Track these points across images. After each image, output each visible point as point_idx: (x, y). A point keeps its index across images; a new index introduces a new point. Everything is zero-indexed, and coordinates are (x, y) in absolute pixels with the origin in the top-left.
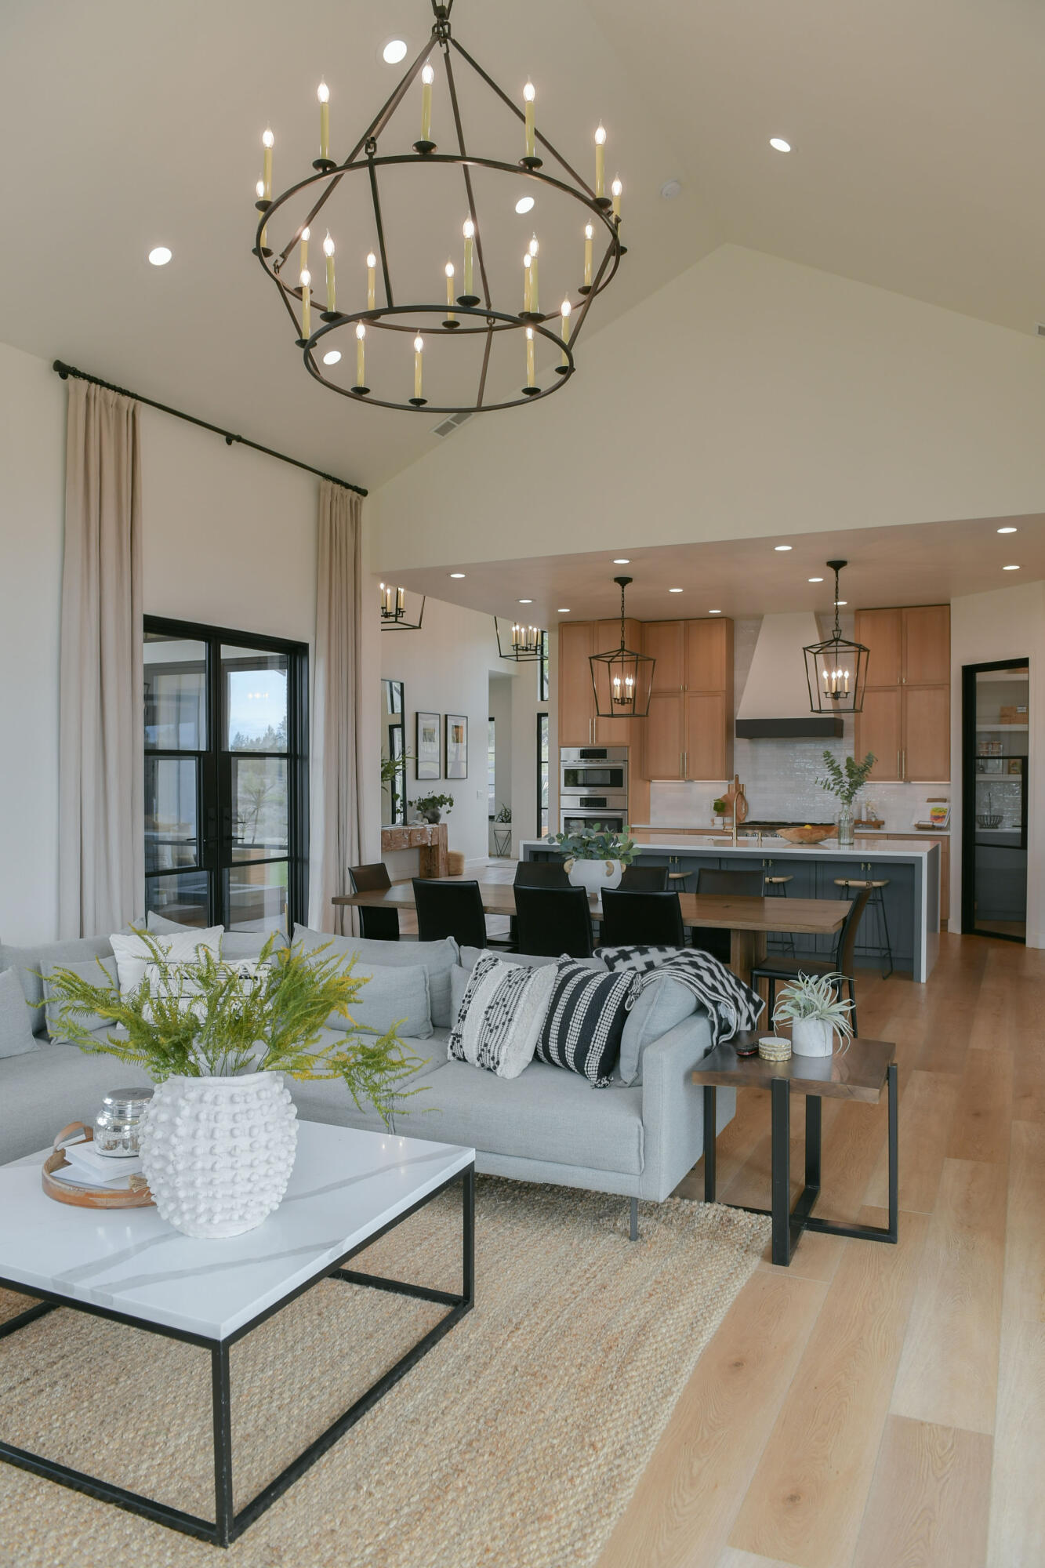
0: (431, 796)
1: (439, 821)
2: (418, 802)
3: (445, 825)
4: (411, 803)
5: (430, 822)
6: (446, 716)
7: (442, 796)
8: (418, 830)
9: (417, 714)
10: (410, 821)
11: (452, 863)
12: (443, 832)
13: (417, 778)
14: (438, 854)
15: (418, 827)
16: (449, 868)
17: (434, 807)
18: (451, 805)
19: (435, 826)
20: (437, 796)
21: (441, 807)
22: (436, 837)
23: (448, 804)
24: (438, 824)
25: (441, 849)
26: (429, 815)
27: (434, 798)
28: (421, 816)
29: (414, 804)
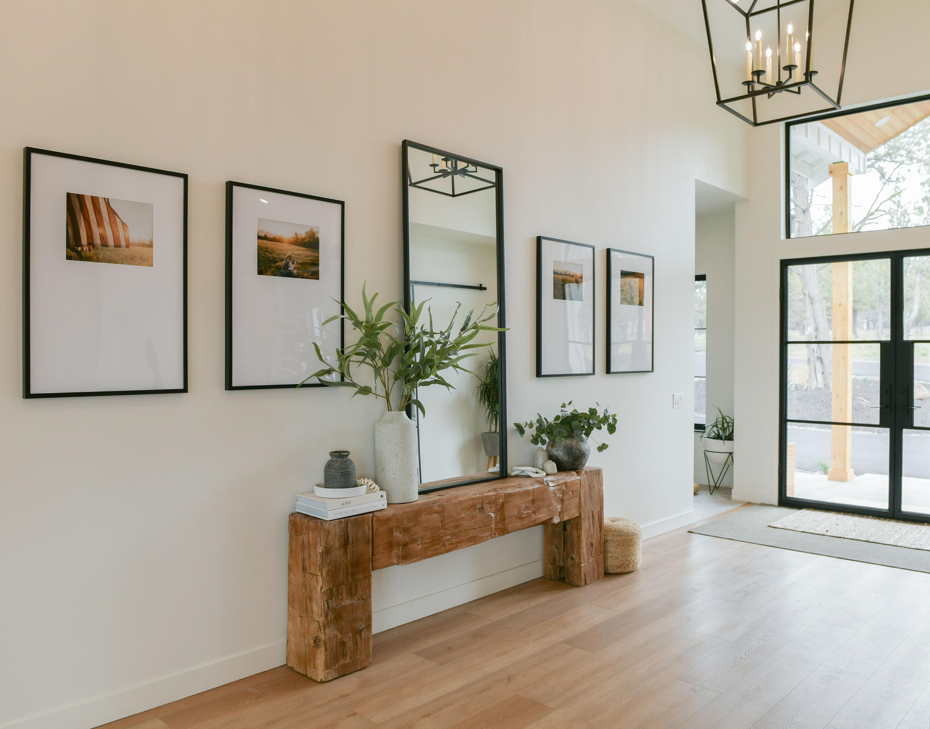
0: (569, 410)
1: (582, 464)
2: (536, 425)
3: (598, 473)
4: (520, 429)
5: (562, 468)
6: (608, 251)
7: (593, 412)
8: (527, 493)
9: (539, 240)
10: (514, 469)
11: (612, 548)
12: (591, 488)
13: (539, 374)
14: (579, 536)
15: (528, 486)
16: (605, 559)
17: (570, 435)
18: (612, 429)
19: (572, 478)
20: (583, 409)
21: (587, 434)
22: (576, 500)
23: (605, 427)
24: (578, 474)
25: (585, 525)
26: (559, 453)
27: (575, 416)
28: (541, 458)
29: (526, 429)
